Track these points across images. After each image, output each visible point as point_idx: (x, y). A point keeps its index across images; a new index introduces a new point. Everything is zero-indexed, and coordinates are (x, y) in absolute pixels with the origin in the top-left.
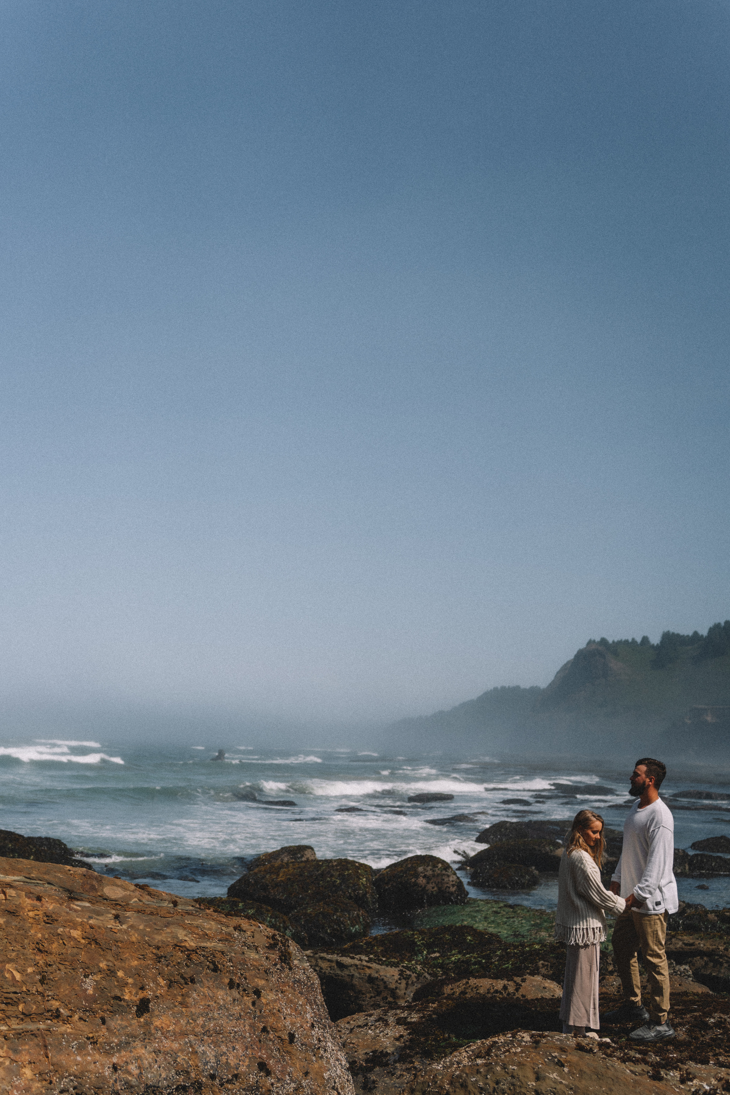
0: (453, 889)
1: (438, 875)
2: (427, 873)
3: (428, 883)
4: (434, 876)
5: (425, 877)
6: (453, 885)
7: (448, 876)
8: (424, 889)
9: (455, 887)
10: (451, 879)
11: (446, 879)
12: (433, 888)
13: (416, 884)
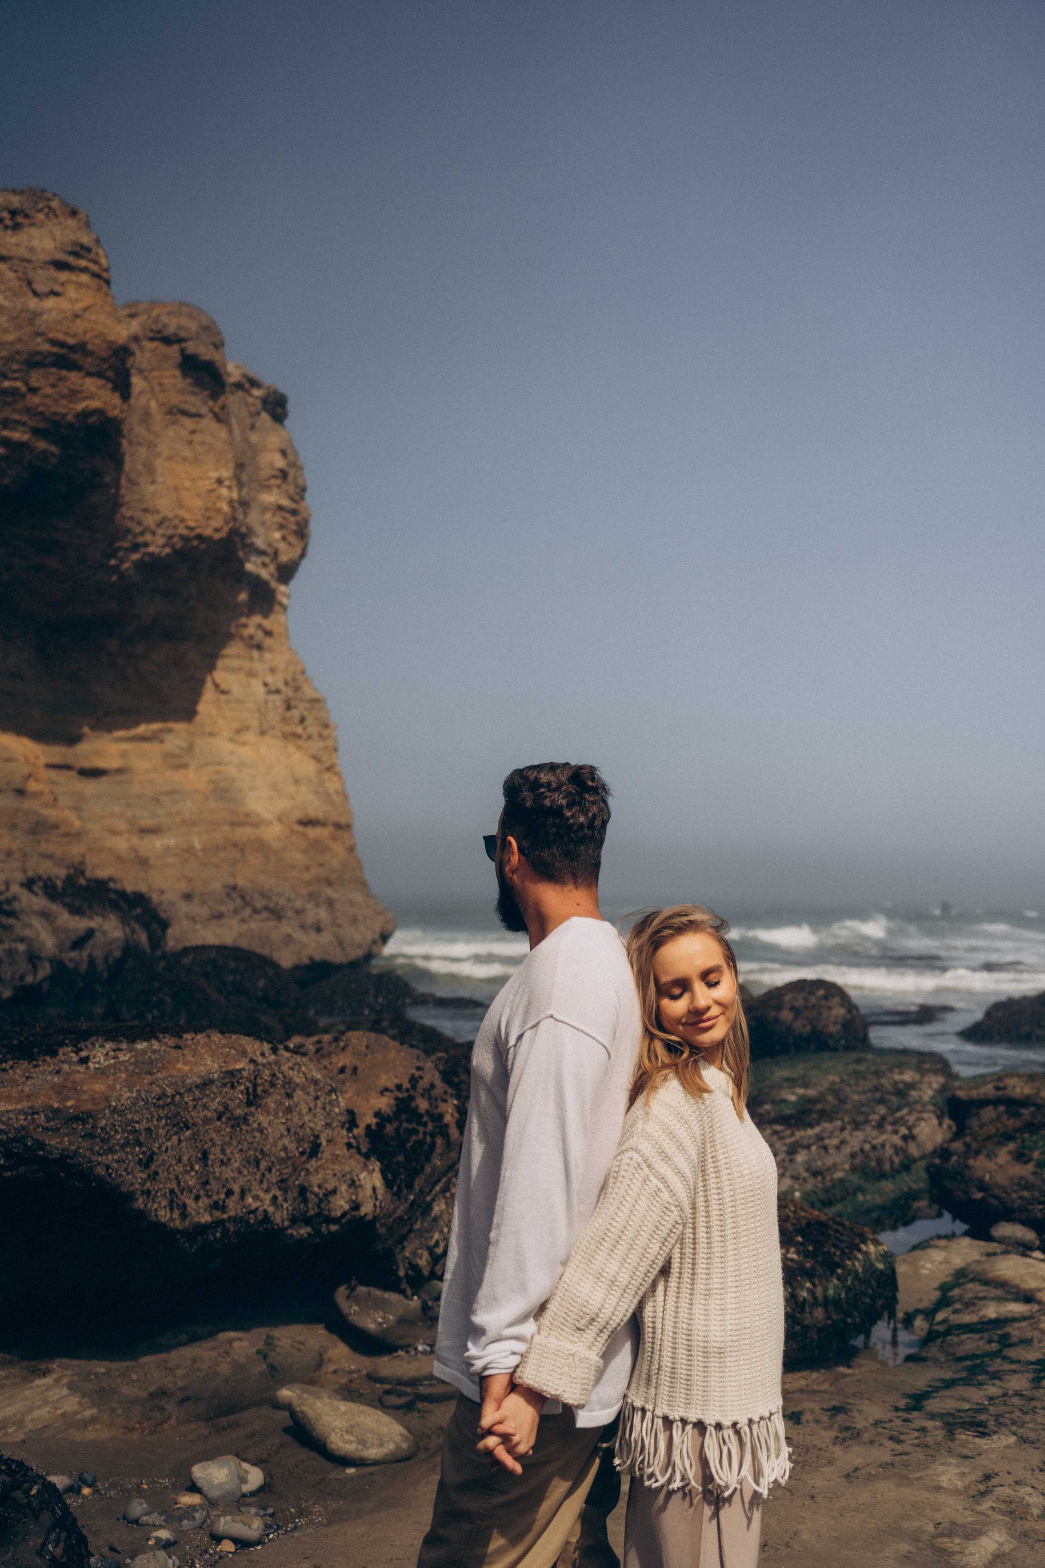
0: (833, 1029)
1: (814, 1006)
2: (796, 1004)
3: (796, 1018)
4: (806, 1007)
5: (792, 1009)
6: (835, 1023)
7: (830, 1008)
8: (789, 1029)
9: (838, 1027)
10: (834, 1012)
11: (825, 1013)
12: (804, 1026)
13: (777, 1020)
